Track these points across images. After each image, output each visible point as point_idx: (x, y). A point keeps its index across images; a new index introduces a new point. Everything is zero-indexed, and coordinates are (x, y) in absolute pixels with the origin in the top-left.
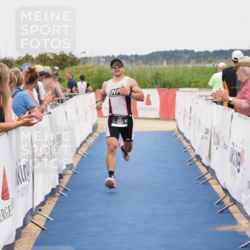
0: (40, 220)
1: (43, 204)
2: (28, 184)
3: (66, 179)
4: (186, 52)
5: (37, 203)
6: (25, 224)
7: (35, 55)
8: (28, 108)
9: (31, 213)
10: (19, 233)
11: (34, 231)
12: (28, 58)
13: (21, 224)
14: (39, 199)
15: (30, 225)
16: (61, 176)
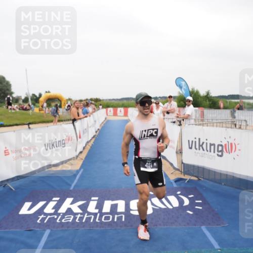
0: (90, 144)
1: (91, 140)
2: (86, 134)
3: (98, 133)
4: (131, 98)
5: (89, 139)
6: (86, 145)
7: (89, 98)
8: (87, 113)
9: (88, 142)
10: (84, 148)
11: (88, 147)
12: (87, 99)
13: (84, 145)
14: (90, 139)
15: (87, 146)
16: (96, 132)
